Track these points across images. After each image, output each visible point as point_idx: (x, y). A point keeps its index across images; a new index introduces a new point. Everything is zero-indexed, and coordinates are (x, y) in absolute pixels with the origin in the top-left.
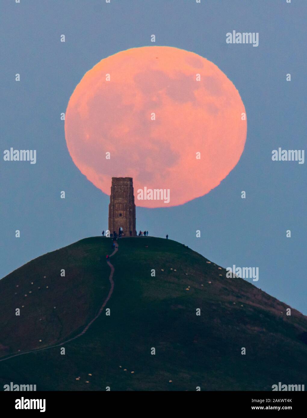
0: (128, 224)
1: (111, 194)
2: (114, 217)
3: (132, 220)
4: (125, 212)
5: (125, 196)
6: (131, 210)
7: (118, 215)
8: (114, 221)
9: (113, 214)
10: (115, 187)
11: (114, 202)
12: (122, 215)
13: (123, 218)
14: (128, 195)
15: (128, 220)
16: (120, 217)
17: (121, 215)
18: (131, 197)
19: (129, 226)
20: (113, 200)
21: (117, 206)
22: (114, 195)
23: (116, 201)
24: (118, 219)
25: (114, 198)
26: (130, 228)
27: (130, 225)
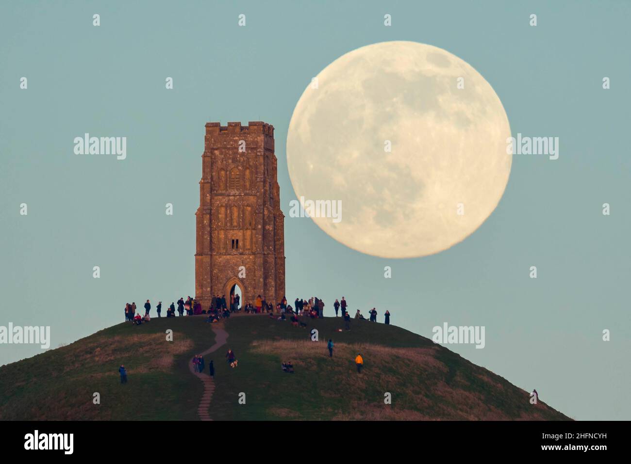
0: (259, 273)
1: (203, 179)
2: (211, 249)
3: (271, 259)
4: (249, 233)
5: (248, 184)
6: (270, 227)
7: (226, 244)
8: (212, 265)
9: (211, 241)
10: (217, 152)
11: (211, 204)
12: (240, 244)
13: (241, 254)
14: (260, 177)
15: (260, 261)
16: (234, 251)
17: (235, 243)
18: (268, 185)
19: (261, 280)
20: (208, 197)
21: (221, 216)
22: (212, 178)
23: (219, 201)
24: (228, 257)
25: (212, 190)
26: (265, 284)
27: (266, 278)
